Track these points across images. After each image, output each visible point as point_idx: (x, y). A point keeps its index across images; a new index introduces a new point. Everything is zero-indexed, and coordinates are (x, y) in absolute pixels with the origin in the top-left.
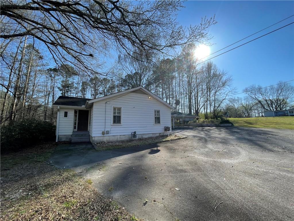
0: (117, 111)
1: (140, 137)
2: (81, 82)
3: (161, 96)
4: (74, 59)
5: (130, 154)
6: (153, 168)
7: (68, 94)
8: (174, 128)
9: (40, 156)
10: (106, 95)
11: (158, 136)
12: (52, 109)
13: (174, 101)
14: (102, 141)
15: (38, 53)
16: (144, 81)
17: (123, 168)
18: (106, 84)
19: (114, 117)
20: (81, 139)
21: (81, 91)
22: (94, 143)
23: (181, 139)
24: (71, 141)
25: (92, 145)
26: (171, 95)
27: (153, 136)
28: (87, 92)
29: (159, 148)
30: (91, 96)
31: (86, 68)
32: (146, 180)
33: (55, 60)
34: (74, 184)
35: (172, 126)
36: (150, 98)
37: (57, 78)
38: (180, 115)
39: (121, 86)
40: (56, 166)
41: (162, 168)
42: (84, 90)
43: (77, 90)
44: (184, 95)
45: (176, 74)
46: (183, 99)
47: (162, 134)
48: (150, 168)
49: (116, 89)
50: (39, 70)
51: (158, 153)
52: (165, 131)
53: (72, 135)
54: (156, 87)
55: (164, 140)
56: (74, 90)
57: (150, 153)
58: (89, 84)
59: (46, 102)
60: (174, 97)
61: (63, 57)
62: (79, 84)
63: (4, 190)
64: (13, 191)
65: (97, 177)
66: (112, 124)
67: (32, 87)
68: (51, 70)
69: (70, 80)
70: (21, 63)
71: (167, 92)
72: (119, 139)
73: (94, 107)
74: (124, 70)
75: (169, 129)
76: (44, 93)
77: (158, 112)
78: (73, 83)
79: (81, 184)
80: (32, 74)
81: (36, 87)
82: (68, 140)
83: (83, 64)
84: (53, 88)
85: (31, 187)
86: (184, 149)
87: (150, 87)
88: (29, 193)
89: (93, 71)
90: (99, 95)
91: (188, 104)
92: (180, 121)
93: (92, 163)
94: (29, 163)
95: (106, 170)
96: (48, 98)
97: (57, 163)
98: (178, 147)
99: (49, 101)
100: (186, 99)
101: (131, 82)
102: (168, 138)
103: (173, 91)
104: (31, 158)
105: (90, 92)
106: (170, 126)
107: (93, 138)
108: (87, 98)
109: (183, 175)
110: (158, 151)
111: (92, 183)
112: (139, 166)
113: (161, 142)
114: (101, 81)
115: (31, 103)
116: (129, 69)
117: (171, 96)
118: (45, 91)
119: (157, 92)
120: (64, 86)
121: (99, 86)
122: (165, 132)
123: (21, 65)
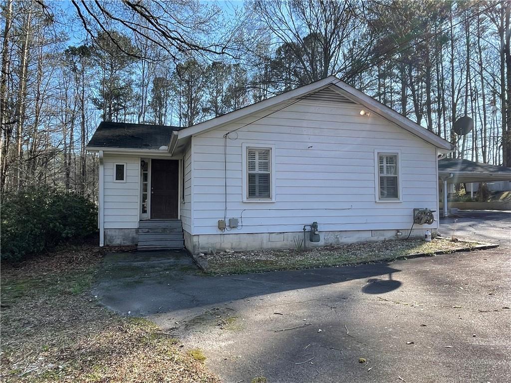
0: (257, 161)
1: (331, 240)
2: (152, 78)
3: (398, 107)
4: (130, 12)
5: (304, 290)
6: (384, 335)
7: (119, 116)
8: (446, 214)
9: (69, 279)
10: (222, 115)
11: (391, 240)
12: (83, 158)
13: (447, 122)
14: (218, 246)
15: (44, 7)
16: (339, 60)
17: (285, 327)
18: (219, 81)
19: (251, 177)
20: (161, 240)
21: (152, 105)
22: (196, 252)
23: (473, 249)
24: (137, 245)
25: (192, 257)
26: (435, 102)
27: (375, 238)
28: (169, 107)
29: (396, 277)
30: (181, 118)
31: (164, 34)
32: (363, 369)
33: (84, 22)
34: (159, 357)
35: (441, 209)
36: (362, 113)
37: (89, 72)
38: (470, 168)
39: (264, 82)
40: (109, 307)
41: (413, 338)
42: (159, 102)
43: (141, 104)
44: (484, 99)
45: (455, 26)
46: (482, 112)
47: (404, 234)
48: (373, 333)
49: (251, 93)
50: (48, 56)
51: (395, 293)
52: (414, 223)
53: (137, 230)
54: (382, 76)
55: (413, 252)
56: (134, 105)
57: (368, 290)
58: (173, 84)
59: (68, 141)
60: (445, 109)
61: (102, 10)
62: (147, 86)
63: (8, 353)
64: (25, 356)
65: (216, 346)
66: (245, 200)
67: (33, 104)
68: (72, 51)
69: (123, 76)
70: (7, 41)
71: (420, 92)
72: (267, 245)
73: (194, 149)
74: (274, 30)
75: (432, 217)
76: (60, 118)
77: (392, 160)
78: (129, 84)
79: (176, 359)
80: (32, 67)
81: (42, 103)
82: (128, 243)
83: (157, 23)
84: (81, 101)
85: (62, 352)
86: (489, 283)
87: (360, 78)
88: (60, 366)
89: (185, 42)
90: (201, 115)
91: (501, 130)
92: (468, 193)
93: (197, 306)
94: (50, 296)
95: (240, 329)
96: (72, 130)
97: (110, 300)
98: (467, 274)
99: (75, 138)
100: (494, 112)
101: (294, 67)
102: (425, 246)
103: (441, 88)
104: (50, 284)
105: (176, 107)
106: (433, 205)
107: (195, 239)
108: (169, 124)
109: (491, 366)
110: (396, 285)
111: (205, 358)
112: (336, 325)
113: (401, 258)
114: (206, 73)
115: (36, 146)
116: (290, 24)
117: (434, 106)
118: (62, 111)
119: (384, 93)
120: (108, 95)
121: (199, 88)
122: (416, 226)
123: (8, 45)
